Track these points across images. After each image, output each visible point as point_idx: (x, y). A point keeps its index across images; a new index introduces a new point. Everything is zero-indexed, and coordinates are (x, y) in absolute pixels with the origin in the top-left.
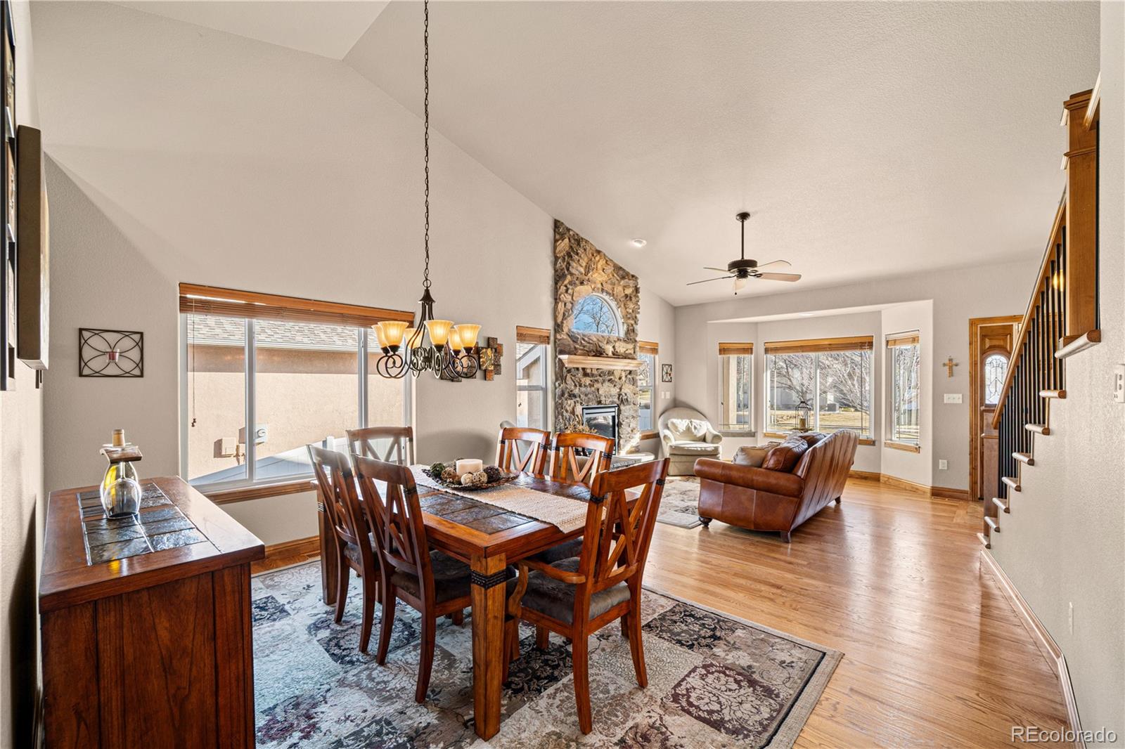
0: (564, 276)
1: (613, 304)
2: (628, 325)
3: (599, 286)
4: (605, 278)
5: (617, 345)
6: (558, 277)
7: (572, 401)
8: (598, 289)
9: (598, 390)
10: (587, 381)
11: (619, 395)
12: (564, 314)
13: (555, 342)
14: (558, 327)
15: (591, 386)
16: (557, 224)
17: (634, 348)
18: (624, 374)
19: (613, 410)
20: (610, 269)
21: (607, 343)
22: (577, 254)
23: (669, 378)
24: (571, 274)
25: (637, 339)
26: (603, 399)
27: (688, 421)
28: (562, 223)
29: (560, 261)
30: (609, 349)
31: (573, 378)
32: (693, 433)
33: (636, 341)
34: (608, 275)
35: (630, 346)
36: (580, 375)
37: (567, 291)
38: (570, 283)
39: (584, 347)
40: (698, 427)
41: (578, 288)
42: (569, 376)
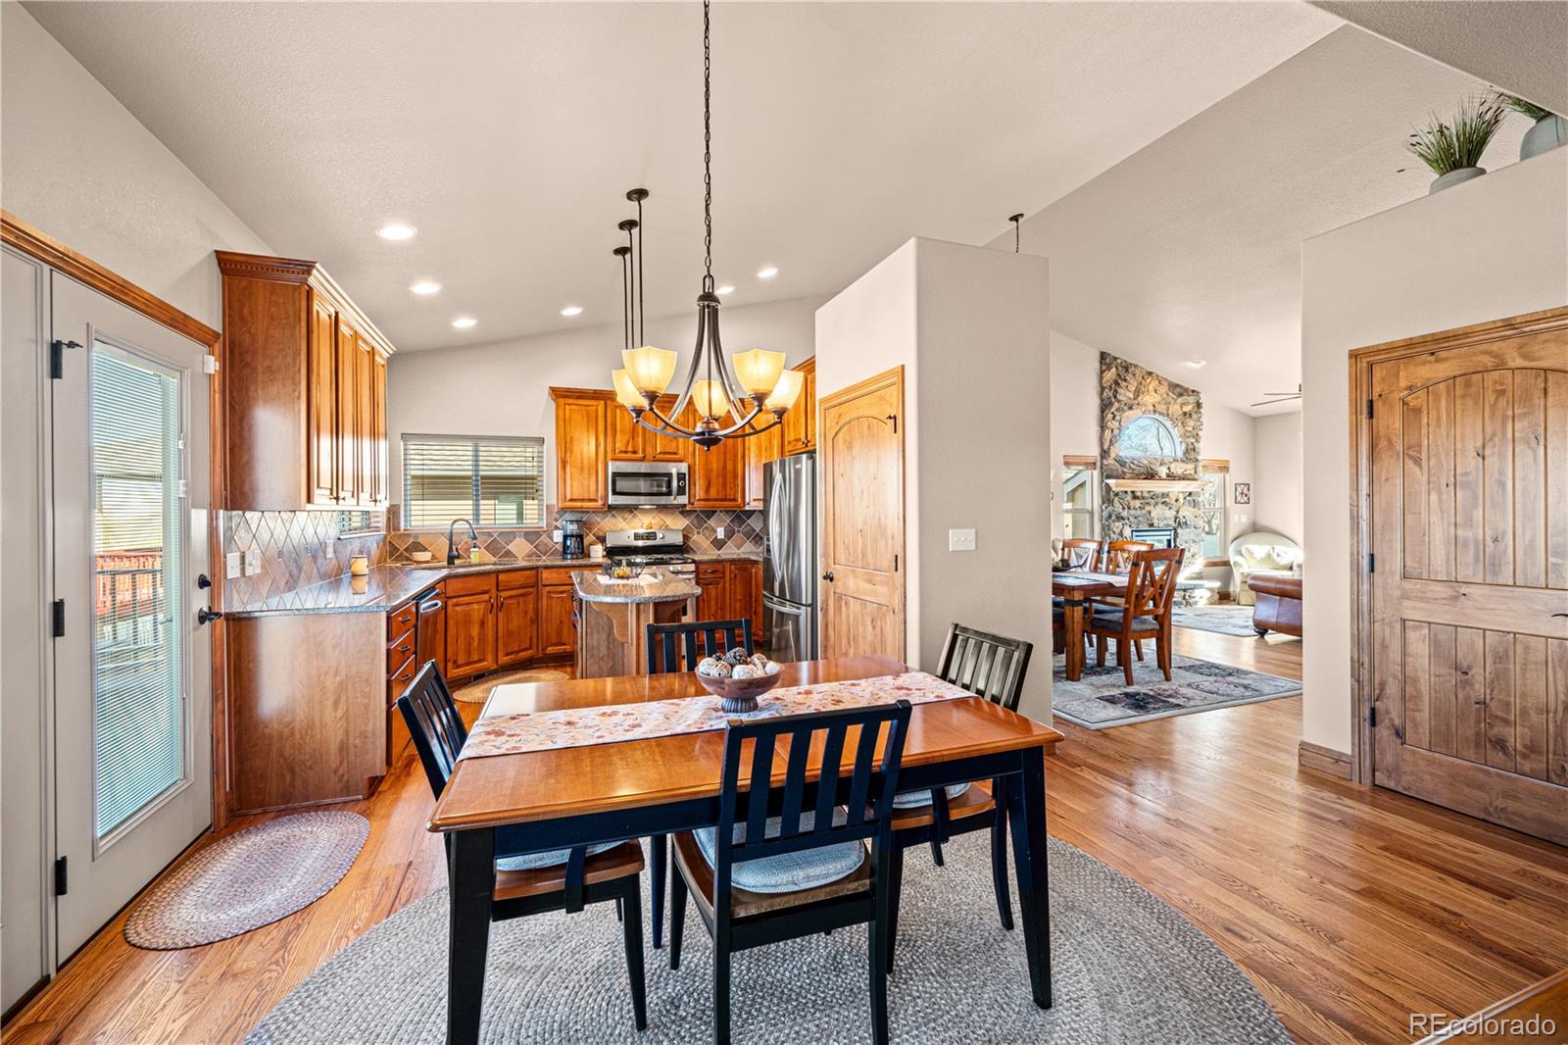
0: (1111, 404)
1: (1168, 424)
2: (1187, 444)
3: (1151, 408)
4: (1156, 398)
5: (1173, 466)
6: (1105, 406)
7: (1120, 524)
8: (1150, 411)
9: (1150, 512)
10: (1137, 503)
11: (1176, 518)
12: (1111, 441)
13: (1102, 468)
14: (1104, 454)
15: (1141, 508)
16: (1103, 356)
17: (1195, 469)
18: (1181, 497)
19: (1169, 533)
20: (1163, 389)
21: (1161, 465)
22: (1126, 380)
23: (1246, 499)
24: (1119, 401)
25: (1199, 458)
26: (1156, 522)
27: (1269, 548)
28: (1109, 354)
29: (1106, 390)
30: (1163, 471)
31: (1121, 501)
32: (1273, 560)
33: (1197, 460)
34: (1162, 395)
35: (1191, 466)
36: (1129, 497)
37: (1114, 418)
38: (1118, 410)
39: (1133, 470)
40: (1282, 554)
41: (1126, 414)
42: (1116, 499)
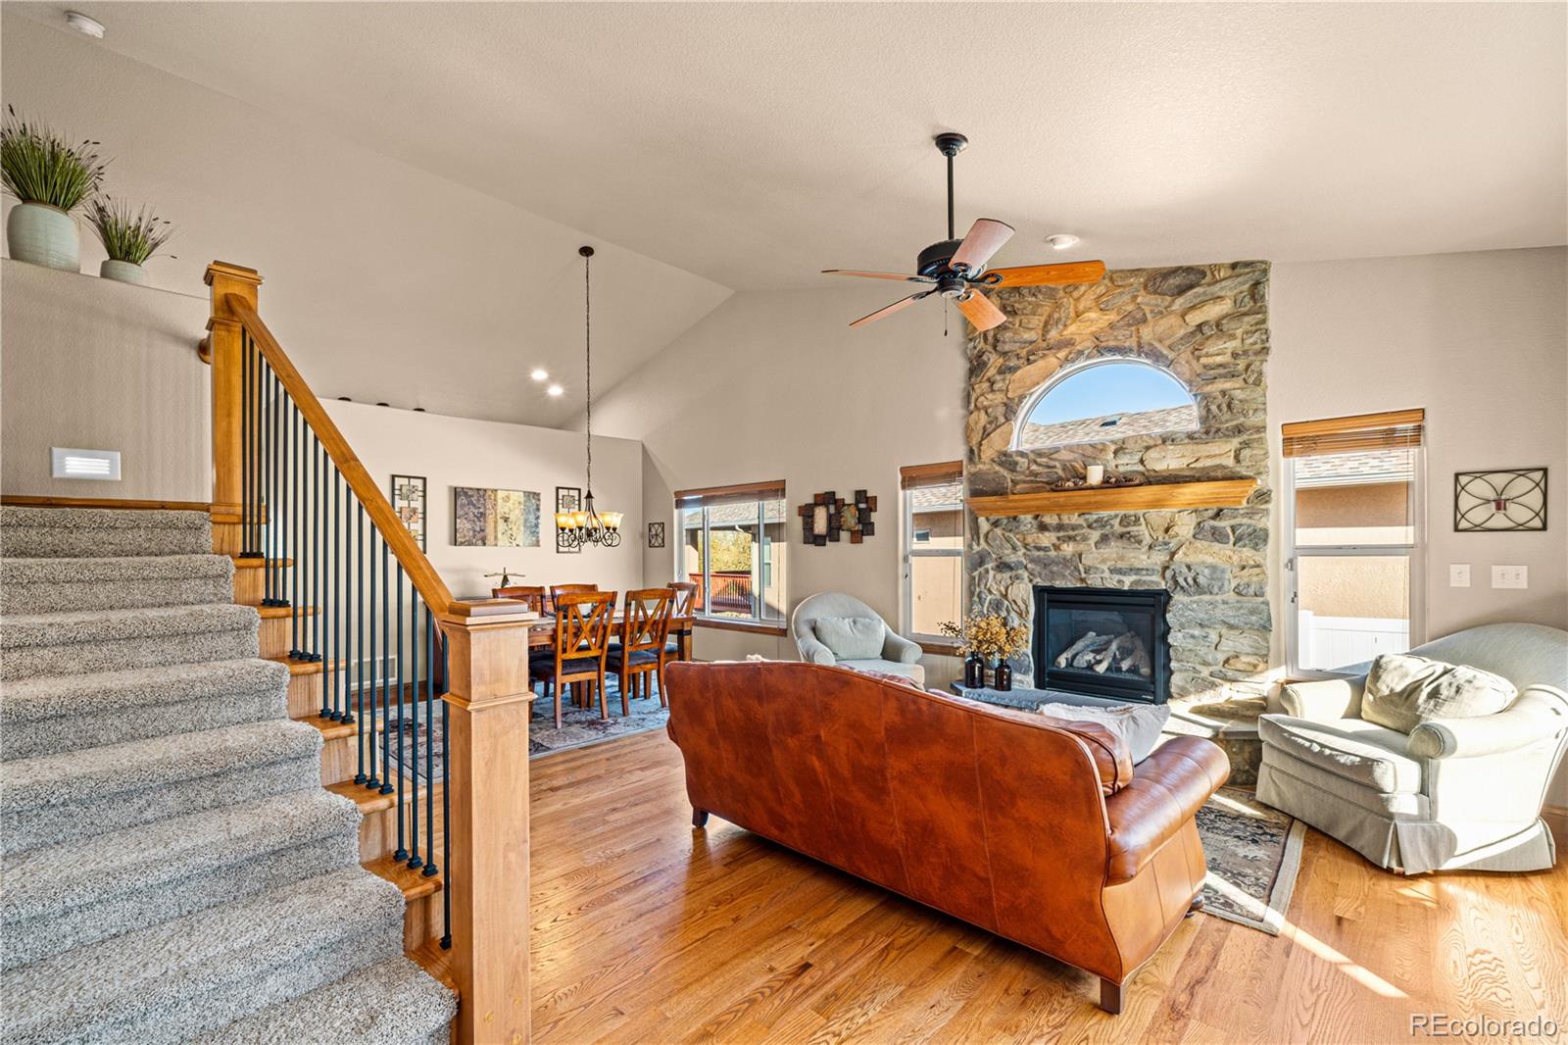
4: (1105, 321)
5: (1155, 453)
7: (1007, 575)
9: (1080, 556)
10: (1045, 539)
11: (1171, 570)
12: (986, 428)
13: (968, 478)
14: (972, 453)
15: (1058, 548)
18: (1186, 520)
24: (1003, 354)
26: (1098, 574)
31: (1007, 534)
36: (1026, 528)
37: (990, 387)
39: (1036, 475)
41: (1019, 372)
42: (998, 531)
